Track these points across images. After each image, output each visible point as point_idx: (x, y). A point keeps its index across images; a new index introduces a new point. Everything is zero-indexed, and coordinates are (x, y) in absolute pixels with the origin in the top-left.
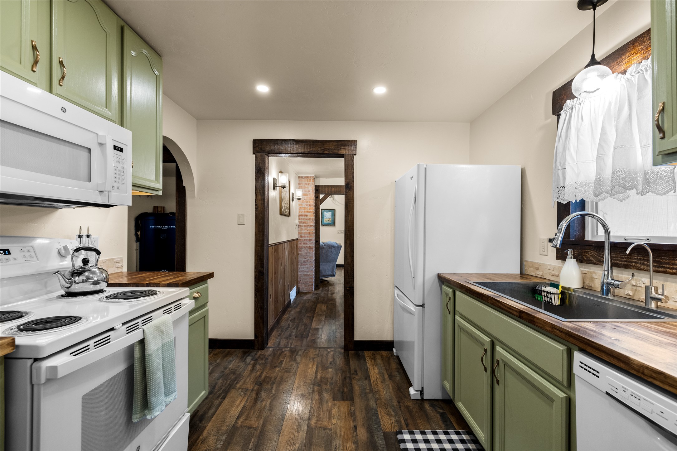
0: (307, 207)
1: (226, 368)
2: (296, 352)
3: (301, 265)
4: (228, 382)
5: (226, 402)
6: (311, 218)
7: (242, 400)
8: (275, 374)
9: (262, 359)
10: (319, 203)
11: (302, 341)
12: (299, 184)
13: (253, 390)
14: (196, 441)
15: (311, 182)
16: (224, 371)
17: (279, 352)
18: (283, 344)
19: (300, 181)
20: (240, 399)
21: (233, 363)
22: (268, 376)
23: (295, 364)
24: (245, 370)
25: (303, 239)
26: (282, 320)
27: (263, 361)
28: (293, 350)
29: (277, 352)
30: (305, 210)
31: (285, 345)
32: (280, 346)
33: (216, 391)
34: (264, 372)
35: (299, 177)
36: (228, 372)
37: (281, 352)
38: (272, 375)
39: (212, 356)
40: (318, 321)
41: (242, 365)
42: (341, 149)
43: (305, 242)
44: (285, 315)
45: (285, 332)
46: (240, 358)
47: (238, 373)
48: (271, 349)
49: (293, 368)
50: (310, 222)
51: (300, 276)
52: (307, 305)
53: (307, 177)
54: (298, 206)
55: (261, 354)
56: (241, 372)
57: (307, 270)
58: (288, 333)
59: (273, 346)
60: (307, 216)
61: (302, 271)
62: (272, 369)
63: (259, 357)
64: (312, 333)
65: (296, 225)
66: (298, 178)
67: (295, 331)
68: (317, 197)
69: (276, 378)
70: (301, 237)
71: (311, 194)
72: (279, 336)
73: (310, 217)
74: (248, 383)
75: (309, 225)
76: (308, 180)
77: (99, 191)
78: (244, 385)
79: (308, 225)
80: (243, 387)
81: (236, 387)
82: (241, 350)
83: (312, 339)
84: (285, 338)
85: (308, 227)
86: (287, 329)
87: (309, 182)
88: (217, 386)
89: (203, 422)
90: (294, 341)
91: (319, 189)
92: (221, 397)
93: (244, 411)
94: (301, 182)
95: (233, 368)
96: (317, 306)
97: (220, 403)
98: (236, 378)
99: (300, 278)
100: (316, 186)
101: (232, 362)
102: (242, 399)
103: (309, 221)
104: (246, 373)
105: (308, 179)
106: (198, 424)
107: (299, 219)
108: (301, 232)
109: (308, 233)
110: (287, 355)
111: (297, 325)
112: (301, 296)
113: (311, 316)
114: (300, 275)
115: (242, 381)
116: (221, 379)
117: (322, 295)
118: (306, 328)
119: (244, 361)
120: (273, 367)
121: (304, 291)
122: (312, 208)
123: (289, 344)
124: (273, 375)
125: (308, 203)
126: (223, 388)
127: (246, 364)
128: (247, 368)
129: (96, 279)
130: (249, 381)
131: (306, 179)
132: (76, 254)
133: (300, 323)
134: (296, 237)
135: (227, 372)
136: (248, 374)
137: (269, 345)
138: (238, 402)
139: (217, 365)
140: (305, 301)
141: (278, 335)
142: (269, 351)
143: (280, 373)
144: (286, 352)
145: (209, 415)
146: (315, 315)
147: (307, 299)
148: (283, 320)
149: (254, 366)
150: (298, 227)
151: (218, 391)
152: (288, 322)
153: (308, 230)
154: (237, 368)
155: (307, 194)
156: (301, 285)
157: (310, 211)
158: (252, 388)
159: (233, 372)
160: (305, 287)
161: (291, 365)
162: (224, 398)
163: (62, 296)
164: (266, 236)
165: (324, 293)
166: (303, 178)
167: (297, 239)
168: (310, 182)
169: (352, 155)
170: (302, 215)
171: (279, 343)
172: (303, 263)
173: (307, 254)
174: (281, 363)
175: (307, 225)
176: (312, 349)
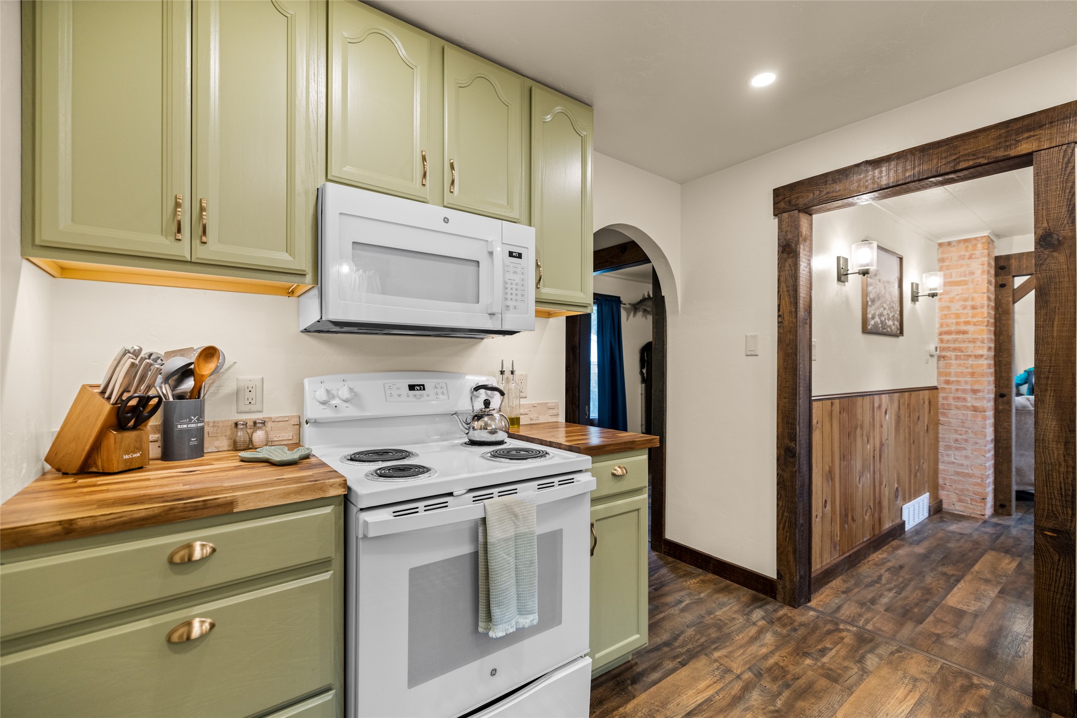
0: (965, 311)
1: (710, 613)
2: (871, 644)
3: (948, 447)
4: (703, 640)
5: (684, 672)
6: (979, 337)
7: (710, 686)
8: (798, 670)
9: (784, 626)
10: (1011, 299)
11: (901, 625)
12: (942, 260)
13: (738, 677)
14: (613, 710)
15: (980, 250)
16: (705, 617)
17: (829, 627)
18: (848, 613)
19: (942, 253)
20: (708, 681)
21: (725, 609)
22: (782, 664)
23: (856, 670)
24: (741, 632)
25: (953, 387)
26: (866, 560)
27: (785, 631)
28: (866, 635)
29: (825, 624)
30: (958, 320)
31: (849, 617)
32: (838, 615)
33: (677, 644)
34: (777, 654)
35: (940, 245)
36: (711, 621)
37: (831, 628)
38: (791, 668)
39: (697, 583)
40: (971, 594)
41: (741, 620)
42: (1019, 141)
43: (960, 394)
44: (877, 553)
45: (862, 589)
46: (742, 605)
47: (727, 631)
48: (812, 613)
49: (848, 677)
50: (974, 347)
51: (942, 472)
52: (951, 545)
53: (966, 241)
54: (937, 310)
55: (785, 615)
56: (732, 632)
57: (965, 462)
58: (869, 594)
59: (822, 610)
60: (965, 332)
61: (949, 463)
62: (798, 654)
63: (779, 619)
64: (938, 616)
65: (932, 356)
66: (937, 246)
67: (891, 594)
68: (1001, 286)
69: (798, 679)
70: (947, 382)
71: (979, 279)
72: (843, 592)
73: (975, 336)
74: (736, 658)
75: (972, 354)
76: (967, 247)
77: (490, 314)
78: (726, 659)
79: (970, 356)
80: (722, 662)
81: (712, 656)
82: (750, 591)
83: (933, 630)
84: (857, 602)
85: (967, 360)
86: (873, 585)
87: (971, 252)
88: (681, 638)
89: (636, 686)
90: (878, 617)
91: (1010, 266)
92: (680, 660)
93: (706, 707)
94: (945, 256)
95: (722, 618)
96: (986, 555)
97: (674, 670)
98: (718, 638)
99: (944, 479)
100: (997, 259)
101: (726, 606)
102: (712, 682)
103: (971, 345)
104: (740, 638)
105: (968, 244)
106: (628, 685)
107: (941, 341)
108: (947, 370)
109: (969, 373)
110: (845, 640)
111: (902, 583)
112: (942, 521)
113: (953, 575)
114: (944, 470)
115: (727, 651)
116: (693, 628)
117: (1014, 532)
118: (927, 600)
119: (747, 614)
120: (801, 654)
121: (957, 510)
122: (983, 313)
123: (863, 620)
124: (794, 669)
125: (970, 303)
126: (690, 646)
127: (748, 620)
128: (747, 630)
129: (493, 426)
130: (739, 656)
131: (962, 245)
132: (475, 393)
133: (913, 583)
134: (934, 383)
135: (708, 620)
136: (743, 642)
137: (812, 604)
138: (702, 685)
139: (699, 600)
140: (950, 534)
141: (844, 589)
142: (806, 615)
143: (810, 673)
144: (844, 634)
145: (648, 680)
146: (968, 577)
147: (956, 530)
148: (870, 563)
149: (761, 631)
150: (939, 360)
151: (679, 647)
152: (881, 569)
153: (967, 368)
154: (727, 621)
155: (965, 281)
156: (948, 496)
157: (975, 320)
158: (739, 672)
159: (719, 626)
160: (960, 501)
161: (845, 667)
162: (683, 664)
163: (465, 443)
164: (802, 377)
165: (1024, 530)
166: (953, 244)
167: (935, 388)
168: (974, 252)
169: (1064, 147)
170: (949, 333)
171: (839, 608)
172: (954, 445)
173: (966, 425)
174: (823, 652)
175: (965, 355)
176: (921, 656)
